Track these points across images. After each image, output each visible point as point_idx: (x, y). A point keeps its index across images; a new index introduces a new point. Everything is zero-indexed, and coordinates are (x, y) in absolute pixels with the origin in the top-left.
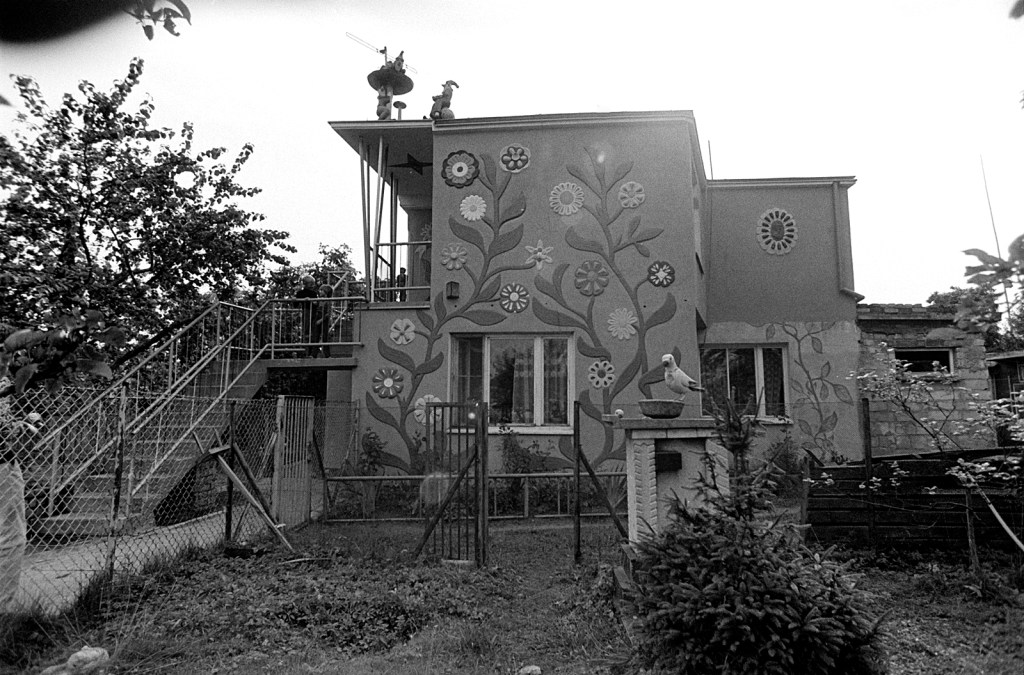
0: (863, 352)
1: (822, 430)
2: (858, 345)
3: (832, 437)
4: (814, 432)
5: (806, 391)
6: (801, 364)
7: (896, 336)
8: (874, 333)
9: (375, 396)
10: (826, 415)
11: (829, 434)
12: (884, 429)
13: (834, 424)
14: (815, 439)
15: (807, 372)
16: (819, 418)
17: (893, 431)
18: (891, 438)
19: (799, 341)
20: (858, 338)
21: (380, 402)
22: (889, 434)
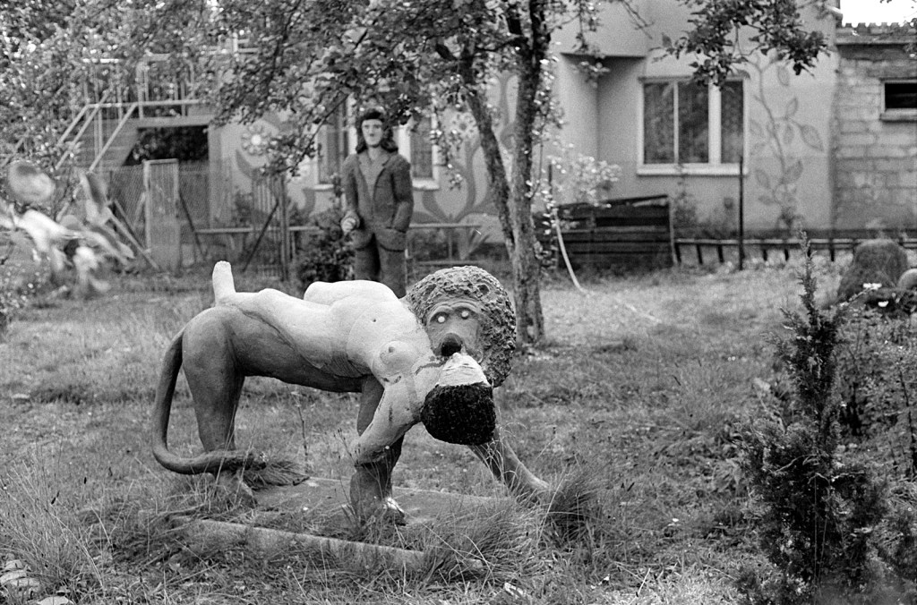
0: (840, 85)
1: (783, 182)
2: (834, 75)
3: (795, 191)
4: (773, 184)
5: (766, 134)
6: (762, 101)
7: (884, 64)
8: (857, 59)
9: (244, 154)
10: (788, 164)
11: (791, 187)
12: (859, 180)
13: (797, 175)
14: (774, 192)
15: (769, 111)
16: (780, 166)
17: (869, 183)
18: (867, 192)
19: (761, 72)
20: (835, 66)
21: (248, 159)
22: (865, 187)
